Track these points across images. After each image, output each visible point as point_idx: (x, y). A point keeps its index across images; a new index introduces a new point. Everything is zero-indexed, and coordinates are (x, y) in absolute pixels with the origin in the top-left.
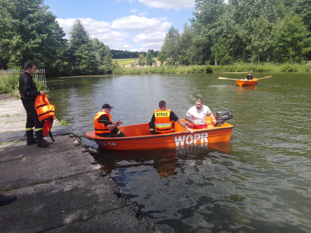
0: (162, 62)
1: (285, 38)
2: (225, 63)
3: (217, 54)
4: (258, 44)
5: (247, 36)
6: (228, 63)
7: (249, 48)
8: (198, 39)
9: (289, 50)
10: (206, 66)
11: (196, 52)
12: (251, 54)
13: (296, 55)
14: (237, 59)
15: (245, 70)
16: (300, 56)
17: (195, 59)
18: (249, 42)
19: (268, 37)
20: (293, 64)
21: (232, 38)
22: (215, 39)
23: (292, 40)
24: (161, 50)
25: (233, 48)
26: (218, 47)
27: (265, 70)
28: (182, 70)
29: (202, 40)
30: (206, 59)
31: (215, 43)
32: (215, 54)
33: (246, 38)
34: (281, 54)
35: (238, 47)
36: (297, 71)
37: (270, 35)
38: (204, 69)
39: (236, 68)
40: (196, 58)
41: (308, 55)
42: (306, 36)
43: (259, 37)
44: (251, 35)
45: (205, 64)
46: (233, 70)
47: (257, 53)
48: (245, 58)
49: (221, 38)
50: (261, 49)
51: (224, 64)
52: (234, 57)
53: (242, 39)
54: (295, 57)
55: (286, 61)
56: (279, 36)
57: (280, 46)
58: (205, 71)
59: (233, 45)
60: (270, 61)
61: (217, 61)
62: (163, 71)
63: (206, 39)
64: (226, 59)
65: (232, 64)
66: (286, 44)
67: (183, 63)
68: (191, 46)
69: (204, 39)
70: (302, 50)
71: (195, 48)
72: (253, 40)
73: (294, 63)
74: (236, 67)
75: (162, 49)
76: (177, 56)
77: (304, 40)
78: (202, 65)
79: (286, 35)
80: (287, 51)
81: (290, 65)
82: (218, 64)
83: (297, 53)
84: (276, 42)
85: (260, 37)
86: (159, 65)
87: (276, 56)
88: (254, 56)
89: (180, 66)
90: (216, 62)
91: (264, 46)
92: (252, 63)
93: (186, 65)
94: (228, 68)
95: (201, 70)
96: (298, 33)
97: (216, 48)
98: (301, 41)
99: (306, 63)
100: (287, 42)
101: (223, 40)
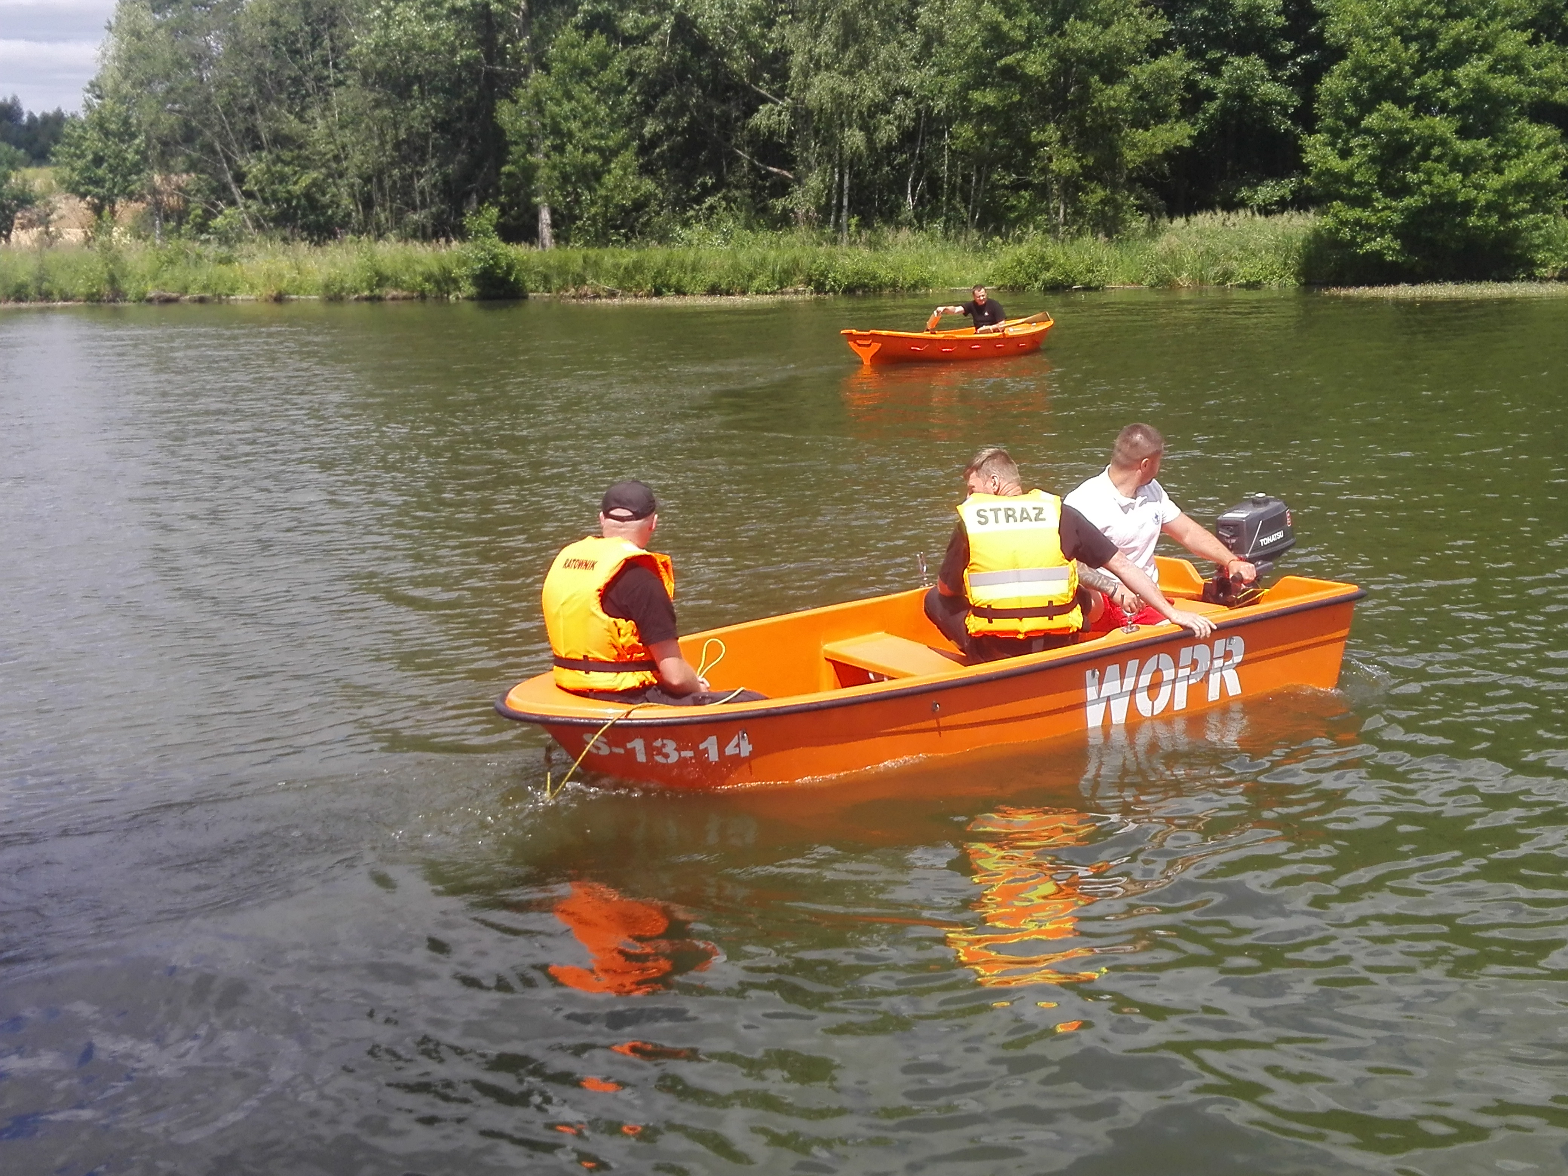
0: (98, 210)
1: (1008, 53)
2: (611, 224)
3: (547, 156)
4: (838, 97)
5: (756, 30)
6: (632, 230)
7: (775, 118)
8: (395, 34)
9: (1043, 144)
10: (468, 246)
11: (382, 134)
12: (788, 162)
13: (1089, 174)
14: (699, 200)
15: (756, 283)
16: (1115, 187)
17: (381, 188)
18: (773, 80)
19: (902, 44)
20: (1072, 239)
21: (655, 39)
22: (524, 43)
23: (1054, 75)
24: (89, 107)
25: (665, 112)
26: (551, 107)
27: (894, 284)
28: (281, 276)
29: (427, 44)
30: (468, 195)
31: (526, 75)
32: (537, 158)
33: (752, 47)
34: (991, 166)
35: (698, 106)
36: (1096, 289)
37: (912, 29)
38: (456, 272)
39: (694, 270)
40: (387, 183)
41: (1163, 176)
42: (1143, 46)
43: (836, 45)
44: (783, 26)
45: (461, 233)
46: (673, 280)
47: (830, 157)
48: (752, 196)
49: (568, 34)
50: (857, 132)
51: (605, 234)
52: (675, 182)
53: (722, 53)
54: (1079, 188)
55: (1024, 219)
56: (973, 39)
57: (980, 113)
58: (468, 289)
59: (664, 92)
60: (920, 222)
61: (553, 212)
62: (112, 280)
63: (458, 35)
64: (618, 198)
65: (664, 238)
66: (1017, 98)
67: (283, 219)
68: (339, 83)
69: (436, 36)
70: (1123, 139)
71: (378, 104)
72: (798, 59)
73: (1080, 233)
74: (690, 256)
75: (96, 101)
76: (229, 160)
77: (1134, 70)
78: (436, 235)
79: (1019, 35)
80: (1032, 149)
81: (1053, 251)
82: (561, 237)
83: (1090, 161)
84: (953, 82)
85: (843, 46)
86: (73, 235)
87: (959, 180)
88: (814, 181)
89: (260, 246)
90: (545, 216)
91: (877, 105)
92: (801, 232)
93: (310, 234)
94: (638, 267)
95: (437, 283)
96: (1090, 25)
97: (541, 111)
98: (1112, 77)
99: (1153, 233)
100: (1026, 82)
101: (583, 55)
